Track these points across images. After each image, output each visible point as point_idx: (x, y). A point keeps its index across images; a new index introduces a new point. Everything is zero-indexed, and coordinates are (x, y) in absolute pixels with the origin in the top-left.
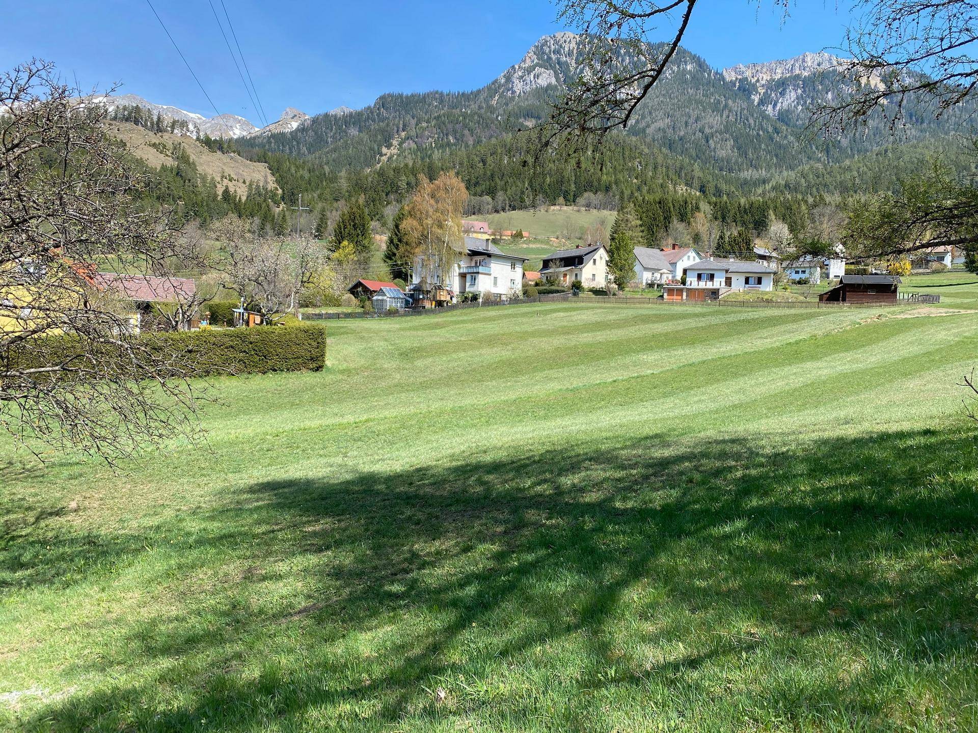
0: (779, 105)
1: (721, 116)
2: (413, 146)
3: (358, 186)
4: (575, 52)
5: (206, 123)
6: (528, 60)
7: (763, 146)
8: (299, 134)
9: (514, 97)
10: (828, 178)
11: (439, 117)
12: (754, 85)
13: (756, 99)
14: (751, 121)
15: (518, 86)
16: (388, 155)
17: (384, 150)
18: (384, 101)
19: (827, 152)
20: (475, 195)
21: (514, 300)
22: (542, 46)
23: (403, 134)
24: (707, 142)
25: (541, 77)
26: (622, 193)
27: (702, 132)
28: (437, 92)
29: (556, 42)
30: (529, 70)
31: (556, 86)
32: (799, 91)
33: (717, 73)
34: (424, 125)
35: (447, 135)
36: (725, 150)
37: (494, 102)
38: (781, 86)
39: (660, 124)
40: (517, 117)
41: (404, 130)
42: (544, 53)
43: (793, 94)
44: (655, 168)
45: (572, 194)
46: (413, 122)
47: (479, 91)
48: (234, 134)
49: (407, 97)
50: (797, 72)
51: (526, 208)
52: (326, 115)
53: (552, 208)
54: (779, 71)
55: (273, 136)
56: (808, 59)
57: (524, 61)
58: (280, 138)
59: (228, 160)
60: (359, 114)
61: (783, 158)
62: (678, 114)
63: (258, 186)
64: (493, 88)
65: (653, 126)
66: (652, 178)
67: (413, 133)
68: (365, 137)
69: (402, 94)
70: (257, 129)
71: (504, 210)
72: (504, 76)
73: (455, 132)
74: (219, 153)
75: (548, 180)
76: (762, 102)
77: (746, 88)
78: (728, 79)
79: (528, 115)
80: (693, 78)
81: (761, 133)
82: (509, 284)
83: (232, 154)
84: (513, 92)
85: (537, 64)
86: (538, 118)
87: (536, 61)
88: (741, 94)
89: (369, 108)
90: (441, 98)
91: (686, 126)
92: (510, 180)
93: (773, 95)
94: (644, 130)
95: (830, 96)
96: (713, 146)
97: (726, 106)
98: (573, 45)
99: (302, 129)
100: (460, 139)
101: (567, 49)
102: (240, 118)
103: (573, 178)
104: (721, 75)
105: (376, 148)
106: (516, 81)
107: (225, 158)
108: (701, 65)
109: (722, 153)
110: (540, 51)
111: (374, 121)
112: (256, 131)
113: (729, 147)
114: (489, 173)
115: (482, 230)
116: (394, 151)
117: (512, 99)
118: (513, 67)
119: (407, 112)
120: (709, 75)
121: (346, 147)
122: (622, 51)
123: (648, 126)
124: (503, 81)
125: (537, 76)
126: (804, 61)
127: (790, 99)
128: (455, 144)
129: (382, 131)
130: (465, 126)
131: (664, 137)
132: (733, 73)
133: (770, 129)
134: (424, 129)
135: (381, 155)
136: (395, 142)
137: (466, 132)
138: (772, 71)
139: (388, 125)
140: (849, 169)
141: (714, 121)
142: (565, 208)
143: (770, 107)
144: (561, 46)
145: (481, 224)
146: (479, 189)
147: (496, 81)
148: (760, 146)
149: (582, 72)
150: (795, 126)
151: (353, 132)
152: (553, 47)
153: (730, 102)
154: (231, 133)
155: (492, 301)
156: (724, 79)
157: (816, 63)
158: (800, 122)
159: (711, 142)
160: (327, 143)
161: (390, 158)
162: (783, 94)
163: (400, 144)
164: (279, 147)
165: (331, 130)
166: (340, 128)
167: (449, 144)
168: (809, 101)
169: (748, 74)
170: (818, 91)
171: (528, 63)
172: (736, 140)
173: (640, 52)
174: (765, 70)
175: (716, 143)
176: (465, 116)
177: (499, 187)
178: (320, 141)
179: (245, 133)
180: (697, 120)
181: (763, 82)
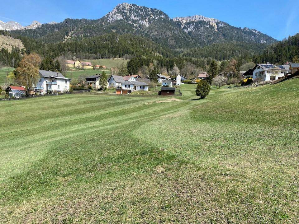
0: (188, 29)
1: (172, 32)
2: (76, 36)
3: (51, 49)
4: (129, 9)
5: (4, 24)
6: (114, 11)
7: (183, 42)
8: (37, 30)
9: (110, 22)
10: (198, 53)
11: (85, 27)
12: (182, 23)
13: (182, 27)
14: (180, 34)
15: (111, 19)
16: (67, 38)
17: (66, 37)
18: (67, 21)
19: (201, 44)
20: (90, 53)
21: (66, 93)
22: (119, 6)
23: (72, 32)
24: (167, 39)
25: (118, 17)
26: (137, 55)
27: (166, 36)
28: (85, 19)
29: (123, 6)
30: (115, 14)
31: (123, 20)
32: (194, 26)
33: (171, 19)
34: (79, 29)
35: (87, 33)
36: (172, 42)
37: (103, 23)
38: (189, 24)
39: (154, 33)
40: (110, 28)
41: (73, 31)
42: (119, 9)
43: (192, 26)
44: (149, 47)
45: (121, 54)
46: (76, 28)
47: (98, 20)
48: (15, 28)
49: (75, 20)
50: (193, 20)
51: (106, 58)
52: (47, 24)
53: (115, 58)
54: (189, 20)
55: (28, 30)
56: (196, 17)
57: (113, 11)
58: (30, 31)
59: (6, 38)
60: (58, 24)
61: (188, 45)
62: (159, 31)
63: (16, 48)
64: (103, 19)
65: (152, 34)
66: (148, 50)
67: (76, 32)
68: (60, 32)
69: (73, 19)
70: (23, 27)
71: (99, 58)
72: (107, 15)
73: (90, 32)
74: (2, 35)
75: (114, 49)
76: (184, 28)
77: (179, 24)
78: (174, 21)
79: (114, 28)
80: (164, 20)
81: (183, 38)
82: (64, 88)
83: (8, 36)
84: (110, 21)
85: (117, 13)
86: (117, 29)
87: (117, 11)
88: (178, 26)
89: (62, 23)
90: (86, 21)
91: (162, 34)
92: (102, 49)
93: (187, 26)
94: (149, 35)
95: (202, 28)
96: (169, 41)
97: (173, 29)
98: (128, 7)
99: (38, 28)
100: (91, 35)
101: (126, 8)
102: (17, 23)
103: (122, 49)
104: (172, 20)
105: (63, 36)
106: (110, 17)
107: (5, 37)
108: (166, 16)
109: (171, 43)
110: (118, 8)
111: (63, 27)
112: (23, 28)
113: (173, 42)
114: (95, 46)
115: (89, 65)
116: (69, 37)
117: (109, 23)
118: (110, 12)
119: (75, 25)
120: (169, 19)
121: (52, 35)
122: (143, 10)
123: (150, 34)
124: (106, 17)
125: (117, 16)
126: (195, 17)
127: (191, 28)
128: (89, 36)
129: (65, 31)
130: (93, 30)
131: (155, 37)
132: (176, 19)
133: (185, 37)
134: (79, 31)
135: (65, 38)
136: (69, 34)
137: (93, 32)
138: (187, 19)
139: (67, 29)
140: (204, 50)
141: (169, 33)
142: (119, 58)
143: (186, 30)
144: (124, 7)
145: (89, 63)
146: (92, 51)
147: (104, 17)
148: (182, 41)
149: (131, 16)
150: (192, 36)
151: (56, 30)
152: (122, 7)
153: (174, 28)
154: (14, 28)
155: (58, 93)
156: (173, 21)
157: (199, 18)
158: (194, 35)
159: (168, 40)
160: (47, 33)
161: (68, 39)
162: (189, 26)
163: (71, 35)
164: (29, 33)
165: (49, 29)
166: (51, 28)
167: (87, 36)
168: (197, 29)
169: (180, 20)
170: (199, 26)
171: (114, 12)
172: (175, 39)
173: (149, 11)
174: (185, 19)
175: (170, 40)
176: (93, 27)
177: (98, 51)
178: (44, 32)
179: (19, 28)
180: (164, 33)
181: (184, 23)
